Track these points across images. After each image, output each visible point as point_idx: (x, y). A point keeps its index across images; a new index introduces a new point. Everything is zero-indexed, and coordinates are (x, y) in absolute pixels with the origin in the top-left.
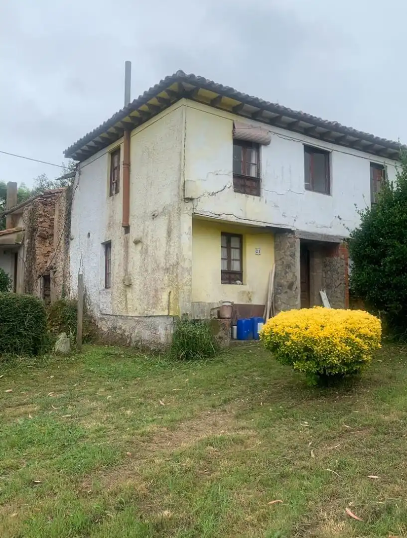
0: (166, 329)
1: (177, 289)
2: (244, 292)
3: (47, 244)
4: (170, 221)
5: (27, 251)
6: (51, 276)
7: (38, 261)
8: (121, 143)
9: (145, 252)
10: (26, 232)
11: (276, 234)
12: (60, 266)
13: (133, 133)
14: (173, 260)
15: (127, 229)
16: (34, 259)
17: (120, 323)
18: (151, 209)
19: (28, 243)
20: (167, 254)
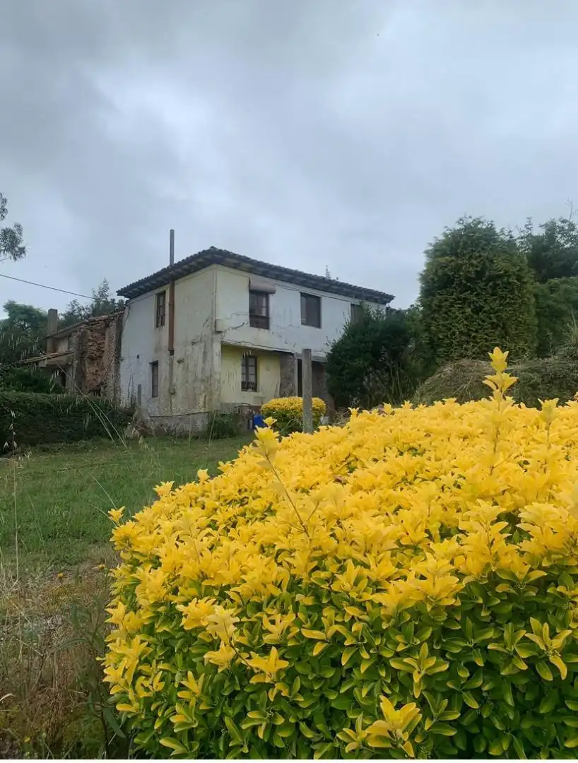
0: (203, 421)
1: (211, 393)
2: (258, 397)
3: (96, 365)
4: (205, 346)
5: (77, 370)
6: (102, 389)
7: (88, 378)
8: (167, 288)
9: (186, 369)
10: (75, 354)
11: (281, 356)
12: (111, 383)
13: (176, 282)
14: (208, 373)
15: (172, 352)
16: (84, 377)
17: (166, 421)
18: (191, 338)
19: (78, 363)
20: (203, 369)
